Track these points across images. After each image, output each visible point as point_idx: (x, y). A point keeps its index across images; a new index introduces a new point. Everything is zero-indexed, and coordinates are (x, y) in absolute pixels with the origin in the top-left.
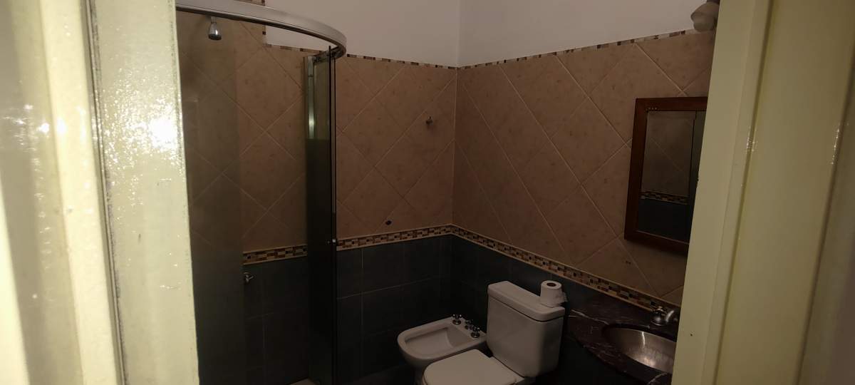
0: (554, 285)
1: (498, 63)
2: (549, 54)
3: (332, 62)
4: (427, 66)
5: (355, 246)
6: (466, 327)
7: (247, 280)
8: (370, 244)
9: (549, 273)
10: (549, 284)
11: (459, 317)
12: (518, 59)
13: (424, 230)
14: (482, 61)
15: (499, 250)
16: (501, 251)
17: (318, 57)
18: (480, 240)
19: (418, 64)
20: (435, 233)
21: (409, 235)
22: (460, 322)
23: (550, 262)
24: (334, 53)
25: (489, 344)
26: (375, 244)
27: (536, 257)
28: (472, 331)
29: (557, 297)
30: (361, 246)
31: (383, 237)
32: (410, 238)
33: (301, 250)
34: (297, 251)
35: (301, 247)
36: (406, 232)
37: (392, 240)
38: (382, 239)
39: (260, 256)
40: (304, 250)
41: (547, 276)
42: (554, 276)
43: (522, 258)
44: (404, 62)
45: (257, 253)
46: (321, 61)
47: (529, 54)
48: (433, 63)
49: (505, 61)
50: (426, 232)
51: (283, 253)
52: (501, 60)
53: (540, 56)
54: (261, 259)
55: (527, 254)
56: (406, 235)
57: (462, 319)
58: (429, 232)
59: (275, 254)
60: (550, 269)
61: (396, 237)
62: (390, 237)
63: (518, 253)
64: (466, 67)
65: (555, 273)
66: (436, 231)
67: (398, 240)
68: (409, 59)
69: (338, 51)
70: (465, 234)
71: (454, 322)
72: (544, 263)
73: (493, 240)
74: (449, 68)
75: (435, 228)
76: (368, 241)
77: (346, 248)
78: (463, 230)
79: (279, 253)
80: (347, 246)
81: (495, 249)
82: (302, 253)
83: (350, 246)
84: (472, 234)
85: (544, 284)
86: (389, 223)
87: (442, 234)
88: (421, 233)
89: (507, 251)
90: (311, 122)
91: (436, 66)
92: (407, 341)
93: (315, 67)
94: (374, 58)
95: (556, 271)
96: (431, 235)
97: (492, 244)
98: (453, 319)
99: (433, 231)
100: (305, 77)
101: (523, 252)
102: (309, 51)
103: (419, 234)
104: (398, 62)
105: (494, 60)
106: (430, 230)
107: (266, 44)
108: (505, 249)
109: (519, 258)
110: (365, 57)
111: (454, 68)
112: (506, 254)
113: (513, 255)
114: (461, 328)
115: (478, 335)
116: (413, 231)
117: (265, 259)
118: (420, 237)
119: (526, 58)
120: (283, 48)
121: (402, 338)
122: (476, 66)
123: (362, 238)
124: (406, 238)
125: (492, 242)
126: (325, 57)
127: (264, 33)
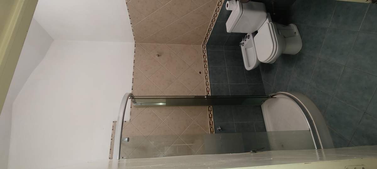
0: (228, 4)
1: (132, 27)
2: (127, 6)
3: (135, 97)
4: (135, 56)
5: (209, 86)
6: (245, 40)
7: (220, 128)
8: (209, 80)
9: (223, 5)
10: (227, 7)
11: (241, 43)
12: (130, 18)
13: (204, 57)
14: (131, 33)
15: (212, 26)
16: (213, 25)
17: (134, 102)
18: (208, 34)
19: (134, 60)
20: (205, 52)
21: (206, 64)
22: (243, 43)
23: (218, 5)
24: (132, 97)
25: (253, 32)
26: (209, 78)
27: (216, 11)
28: (247, 38)
29: (233, 3)
30: (209, 84)
31: (206, 75)
32: (207, 64)
33: (210, 108)
34: (210, 110)
35: (209, 108)
36: (204, 65)
37: (207, 71)
38: (207, 76)
39: (211, 123)
40: (210, 107)
41: (224, 7)
42: (224, 4)
43: (216, 17)
44: (134, 66)
45: (210, 125)
46: (135, 101)
47: (128, 14)
48: (133, 54)
49: (131, 24)
50: (205, 57)
51: (210, 115)
52: (130, 25)
53: (128, 9)
54: (212, 123)
55: (214, 15)
56: (206, 65)
57: (242, 42)
58: (205, 55)
59: (211, 118)
60: (221, 5)
61: (206, 70)
62: (206, 72)
63: (214, 19)
64: (135, 39)
65: (223, 3)
66: (204, 53)
67: (208, 69)
68: (132, 64)
69: (132, 96)
70: (206, 40)
71: (243, 45)
72: (218, 8)
73: (208, 29)
74: (135, 47)
75: (203, 53)
76: (207, 81)
77: (210, 91)
78: (204, 41)
79: (211, 116)
80: (209, 90)
81: (212, 28)
82: (211, 108)
83: (209, 89)
84: (206, 37)
85: (227, 9)
86: (200, 73)
87: (206, 50)
88: (205, 59)
89: (213, 23)
90: (161, 104)
91: (135, 52)
92: (249, 66)
93: (137, 103)
94: (133, 79)
95: (222, 3)
96: (206, 54)
97: (210, 29)
98: (242, 46)
99: (205, 53)
100: (141, 106)
101: (214, 16)
102: (131, 105)
103: (205, 60)
104: (134, 69)
105: (131, 28)
106: (204, 55)
107: (130, 121)
108: (212, 24)
109: (216, 18)
110: (133, 83)
111: (135, 44)
112: (214, 23)
113: (215, 20)
114: (246, 43)
115: (249, 36)
116: (204, 62)
117: (212, 122)
118: (207, 59)
119: (129, 15)
120: (131, 115)
121: (248, 69)
122: (134, 35)
123: (206, 84)
124: (207, 65)
125: (209, 29)
126: (133, 100)
127: (126, 122)
